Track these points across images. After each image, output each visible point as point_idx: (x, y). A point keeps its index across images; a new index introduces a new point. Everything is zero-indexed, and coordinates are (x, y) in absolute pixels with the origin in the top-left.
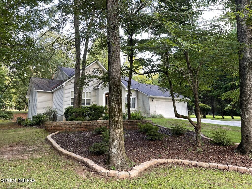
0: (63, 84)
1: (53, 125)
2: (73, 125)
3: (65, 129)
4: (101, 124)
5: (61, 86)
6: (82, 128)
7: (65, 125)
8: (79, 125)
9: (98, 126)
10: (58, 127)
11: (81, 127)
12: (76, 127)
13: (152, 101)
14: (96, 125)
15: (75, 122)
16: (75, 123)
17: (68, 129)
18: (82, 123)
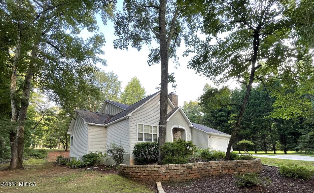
0: (130, 115)
1: (146, 171)
2: (182, 171)
3: (169, 176)
4: (215, 166)
5: (127, 117)
6: (193, 175)
7: (169, 171)
8: (189, 170)
9: (211, 170)
10: (157, 174)
11: (193, 172)
12: (186, 173)
13: (210, 137)
14: (210, 168)
15: (184, 165)
16: (184, 167)
17: (174, 176)
18: (193, 167)
